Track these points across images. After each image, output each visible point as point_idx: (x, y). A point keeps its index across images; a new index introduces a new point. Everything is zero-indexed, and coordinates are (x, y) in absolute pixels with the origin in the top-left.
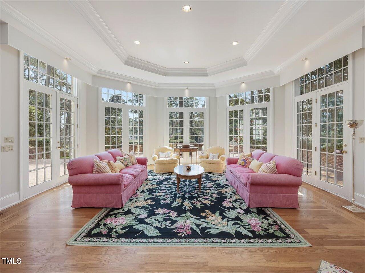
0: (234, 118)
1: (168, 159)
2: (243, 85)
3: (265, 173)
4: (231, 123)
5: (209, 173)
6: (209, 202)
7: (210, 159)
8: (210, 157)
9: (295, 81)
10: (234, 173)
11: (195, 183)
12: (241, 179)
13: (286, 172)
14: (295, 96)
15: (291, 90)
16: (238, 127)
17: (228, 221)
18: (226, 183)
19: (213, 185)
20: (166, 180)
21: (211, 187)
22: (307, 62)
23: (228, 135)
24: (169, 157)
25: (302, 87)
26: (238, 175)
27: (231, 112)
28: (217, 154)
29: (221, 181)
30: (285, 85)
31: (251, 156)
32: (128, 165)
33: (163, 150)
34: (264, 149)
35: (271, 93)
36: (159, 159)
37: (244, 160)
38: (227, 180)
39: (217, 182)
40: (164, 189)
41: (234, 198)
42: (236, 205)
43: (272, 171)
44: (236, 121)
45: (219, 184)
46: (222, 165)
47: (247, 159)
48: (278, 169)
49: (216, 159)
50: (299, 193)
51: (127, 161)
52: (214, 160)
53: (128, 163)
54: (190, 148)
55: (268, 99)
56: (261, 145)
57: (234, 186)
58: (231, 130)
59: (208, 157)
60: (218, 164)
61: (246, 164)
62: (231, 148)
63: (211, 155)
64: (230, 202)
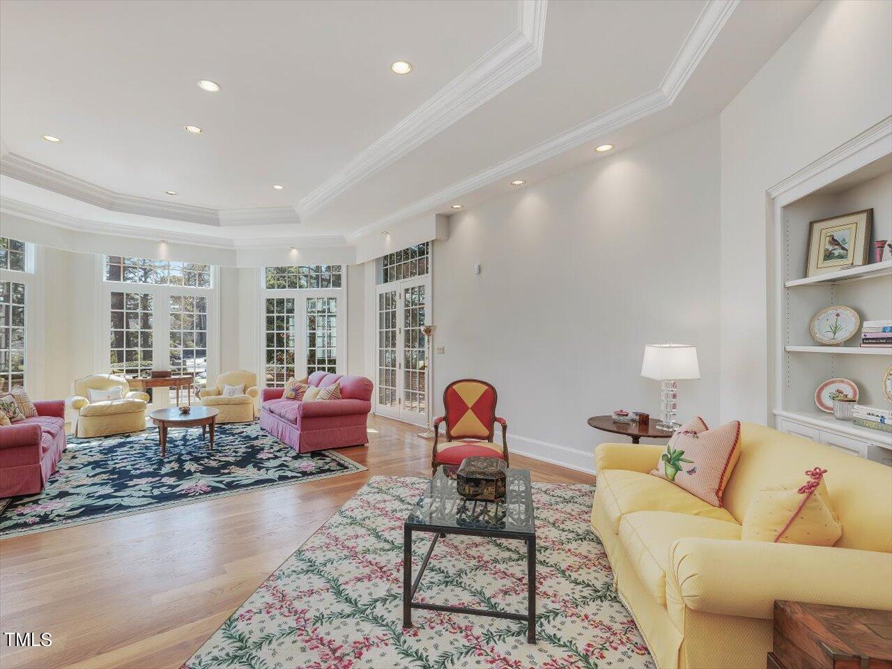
0: (275, 315)
1: (116, 403)
2: (294, 252)
3: (322, 400)
4: (270, 321)
5: (224, 424)
6: (234, 459)
7: (225, 396)
8: (224, 393)
9: (377, 260)
10: (277, 411)
11: (197, 441)
12: (287, 416)
13: (352, 396)
14: (377, 283)
15: (372, 273)
16: (285, 331)
17: (267, 470)
18: (262, 433)
19: (237, 439)
20: (121, 445)
21: (234, 442)
22: (388, 238)
23: (264, 349)
24: (119, 398)
25: (386, 271)
26: (283, 412)
27: (270, 302)
28: (241, 386)
29: (252, 431)
30: (364, 263)
31: (306, 381)
32: (14, 417)
33: (100, 385)
34: (332, 370)
35: (343, 273)
36: (93, 405)
37: (293, 390)
38: (262, 429)
39: (243, 434)
40: (126, 458)
41: (276, 448)
42: (278, 454)
43: (333, 396)
44: (280, 319)
45: (248, 437)
46: (251, 406)
47: (300, 387)
48: (342, 393)
49: (239, 396)
50: (369, 431)
51: (12, 409)
52: (235, 396)
53: (14, 413)
54: (173, 377)
55: (337, 283)
56: (327, 366)
57: (276, 435)
58: (270, 339)
59: (219, 393)
60: (242, 403)
61: (298, 394)
62: (270, 376)
63: (226, 390)
64: (271, 453)
